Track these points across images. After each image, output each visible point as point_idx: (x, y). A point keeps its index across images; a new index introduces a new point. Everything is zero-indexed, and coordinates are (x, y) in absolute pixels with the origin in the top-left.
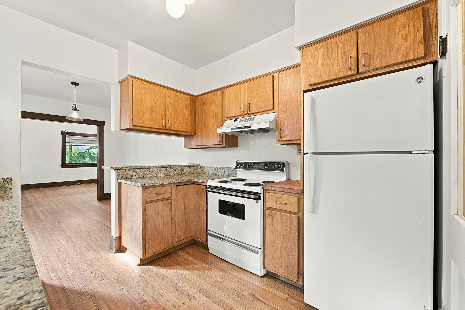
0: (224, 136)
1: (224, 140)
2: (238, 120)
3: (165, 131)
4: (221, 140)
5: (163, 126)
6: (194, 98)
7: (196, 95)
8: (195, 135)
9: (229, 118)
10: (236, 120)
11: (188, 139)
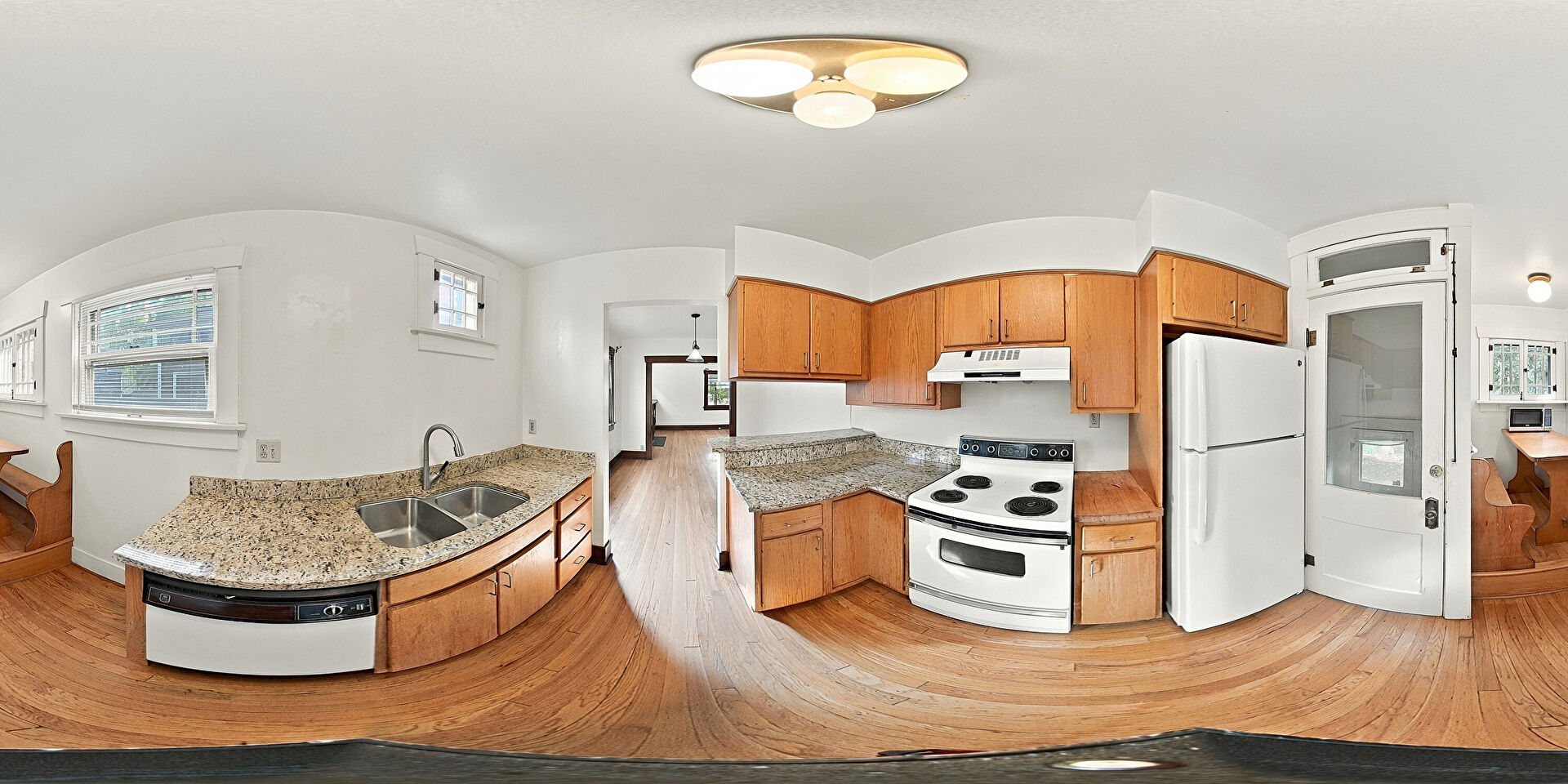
0: (939, 386)
1: (939, 397)
2: (976, 354)
3: (810, 376)
4: (931, 396)
5: (805, 367)
6: (868, 308)
7: (871, 300)
8: (869, 380)
9: (950, 348)
10: (968, 354)
11: (854, 386)
